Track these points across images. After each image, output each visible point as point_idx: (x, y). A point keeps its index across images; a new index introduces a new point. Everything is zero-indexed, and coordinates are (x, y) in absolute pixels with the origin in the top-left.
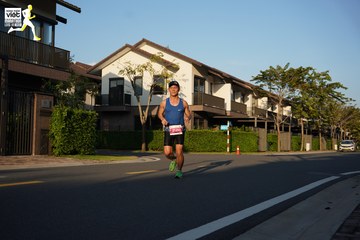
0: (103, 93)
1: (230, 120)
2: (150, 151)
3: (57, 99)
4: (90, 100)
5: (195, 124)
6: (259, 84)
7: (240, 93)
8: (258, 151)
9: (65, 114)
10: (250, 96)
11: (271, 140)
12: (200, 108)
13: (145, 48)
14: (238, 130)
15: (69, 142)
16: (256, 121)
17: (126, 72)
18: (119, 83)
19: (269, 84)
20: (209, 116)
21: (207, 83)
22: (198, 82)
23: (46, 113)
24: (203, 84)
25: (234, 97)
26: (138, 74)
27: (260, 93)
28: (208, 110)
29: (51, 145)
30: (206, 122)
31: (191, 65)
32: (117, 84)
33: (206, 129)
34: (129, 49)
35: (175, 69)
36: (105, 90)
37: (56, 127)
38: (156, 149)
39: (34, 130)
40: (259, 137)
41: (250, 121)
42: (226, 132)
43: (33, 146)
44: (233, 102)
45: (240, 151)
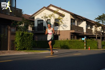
0: (35, 26)
1: (86, 36)
2: (54, 49)
3: (17, 28)
4: (30, 29)
5: (71, 38)
6: (98, 21)
7: (90, 25)
8: (98, 49)
9: (21, 34)
10: (94, 26)
11: (103, 44)
12: (73, 31)
13: (51, 8)
14: (89, 40)
15: (22, 45)
16: (96, 36)
17: (44, 18)
18: (42, 22)
19: (102, 21)
21: (76, 21)
22: (72, 21)
23: (13, 34)
24: (74, 22)
25: (87, 27)
26: (49, 18)
27: (98, 25)
29: (15, 46)
30: (76, 37)
31: (70, 14)
32: (41, 22)
33: (76, 40)
35: (63, 16)
36: (36, 25)
37: (17, 39)
38: (56, 48)
39: (9, 40)
40: (98, 43)
41: (94, 36)
42: (84, 41)
43: (9, 47)
44: (87, 29)
45: (90, 48)
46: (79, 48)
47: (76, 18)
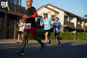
1: (76, 30)
2: (50, 39)
5: (64, 31)
6: (86, 18)
7: (79, 21)
8: (86, 40)
10: (83, 22)
12: (66, 26)
13: (49, 6)
14: (78, 33)
16: (85, 30)
17: (43, 14)
20: (69, 29)
21: (68, 18)
22: (65, 17)
25: (77, 22)
28: (69, 26)
30: (68, 30)
31: (63, 12)
32: (40, 18)
33: (68, 32)
34: (43, 7)
35: (58, 13)
38: (52, 38)
39: (15, 31)
40: (86, 36)
41: (83, 30)
42: (74, 34)
43: (14, 36)
44: (77, 24)
45: (79, 40)
46: (70, 40)
47: (68, 15)
